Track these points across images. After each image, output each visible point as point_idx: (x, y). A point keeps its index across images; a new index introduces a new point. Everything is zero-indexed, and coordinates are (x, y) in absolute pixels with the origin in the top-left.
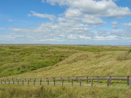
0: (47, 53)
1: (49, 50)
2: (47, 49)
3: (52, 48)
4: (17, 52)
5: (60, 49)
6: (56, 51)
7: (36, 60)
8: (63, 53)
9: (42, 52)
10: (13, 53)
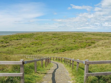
0: (80, 39)
1: (83, 37)
2: (81, 35)
3: (86, 35)
4: (57, 38)
5: (94, 36)
6: (89, 38)
7: (68, 44)
8: (95, 40)
9: (76, 38)
10: (54, 38)
